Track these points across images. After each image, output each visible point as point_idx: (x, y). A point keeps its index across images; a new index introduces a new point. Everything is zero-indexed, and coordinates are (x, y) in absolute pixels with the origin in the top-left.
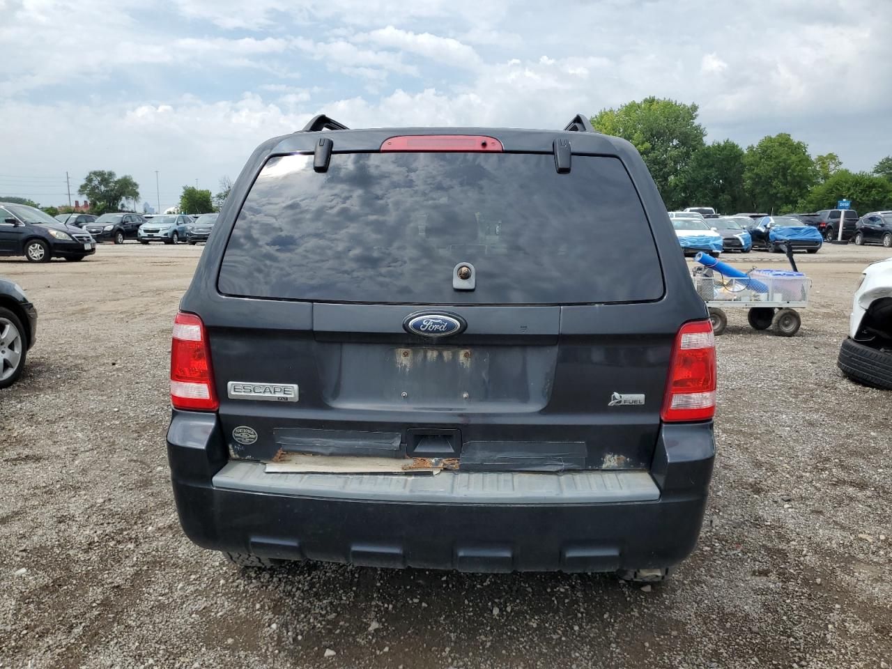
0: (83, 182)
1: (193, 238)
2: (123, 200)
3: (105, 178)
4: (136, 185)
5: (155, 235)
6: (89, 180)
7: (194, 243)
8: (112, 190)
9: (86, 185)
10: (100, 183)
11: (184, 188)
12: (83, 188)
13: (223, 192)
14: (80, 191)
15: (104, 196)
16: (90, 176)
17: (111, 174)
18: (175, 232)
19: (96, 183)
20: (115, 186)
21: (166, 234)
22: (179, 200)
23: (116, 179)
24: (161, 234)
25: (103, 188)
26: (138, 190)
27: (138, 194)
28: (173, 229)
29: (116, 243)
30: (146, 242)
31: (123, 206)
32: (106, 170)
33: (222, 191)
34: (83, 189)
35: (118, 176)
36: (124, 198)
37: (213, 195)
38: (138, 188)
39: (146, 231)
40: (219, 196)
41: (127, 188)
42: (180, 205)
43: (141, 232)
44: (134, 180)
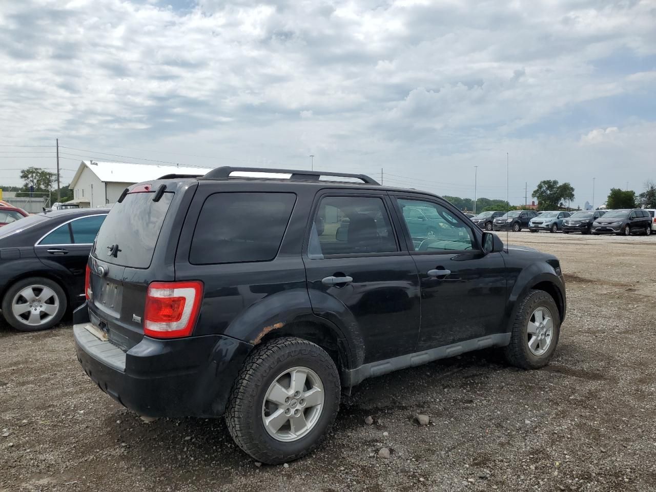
0: (536, 188)
1: (568, 229)
2: (562, 201)
3: (550, 185)
4: (572, 189)
5: (540, 226)
6: (540, 187)
7: (567, 233)
8: (555, 194)
9: (538, 190)
10: (547, 189)
11: (612, 190)
12: (535, 192)
13: (645, 192)
14: (533, 195)
15: (549, 198)
16: (541, 184)
17: (555, 182)
18: (555, 224)
19: (545, 188)
20: (557, 191)
21: (547, 225)
22: (607, 199)
23: (558, 186)
24: (543, 225)
25: (548, 192)
26: (573, 193)
27: (573, 195)
28: (553, 222)
29: (514, 231)
30: (533, 231)
31: (561, 204)
32: (552, 180)
33: (645, 190)
34: (535, 194)
35: (560, 184)
36: (562, 199)
37: (636, 195)
38: (573, 191)
39: (533, 223)
40: (642, 195)
41: (566, 191)
42: (606, 203)
43: (531, 224)
44: (571, 186)
